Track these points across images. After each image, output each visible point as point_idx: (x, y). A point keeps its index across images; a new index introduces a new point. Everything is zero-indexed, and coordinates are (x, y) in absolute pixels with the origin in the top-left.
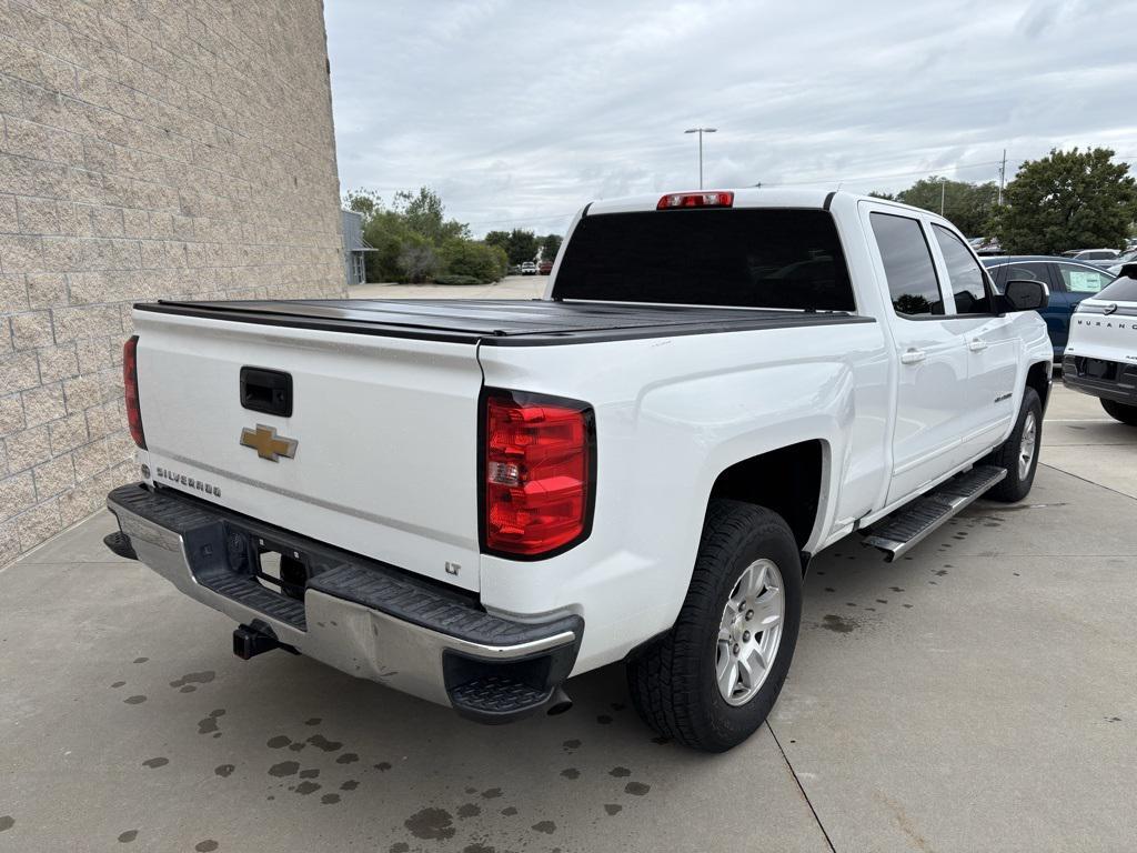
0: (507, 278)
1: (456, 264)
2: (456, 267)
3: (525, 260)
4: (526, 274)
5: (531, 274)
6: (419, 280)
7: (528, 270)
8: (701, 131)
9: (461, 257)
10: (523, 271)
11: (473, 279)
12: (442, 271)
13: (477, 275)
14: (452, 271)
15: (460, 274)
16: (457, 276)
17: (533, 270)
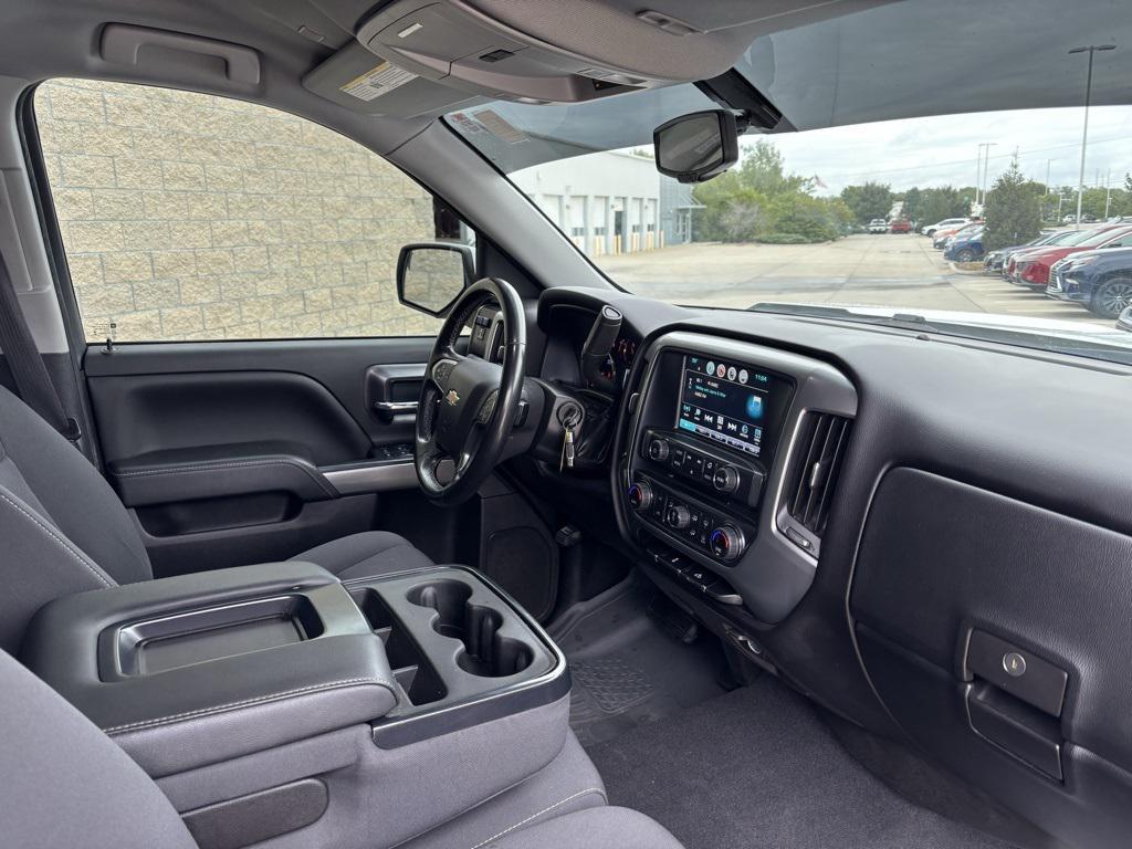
0: (850, 237)
1: (784, 221)
2: (784, 224)
3: (876, 217)
4: (875, 232)
5: (880, 232)
6: (743, 238)
7: (878, 228)
8: (1092, 49)
9: (791, 214)
10: (872, 229)
11: (801, 237)
12: (768, 229)
13: (806, 233)
14: (779, 228)
15: (787, 232)
16: (783, 235)
17: (883, 229)
